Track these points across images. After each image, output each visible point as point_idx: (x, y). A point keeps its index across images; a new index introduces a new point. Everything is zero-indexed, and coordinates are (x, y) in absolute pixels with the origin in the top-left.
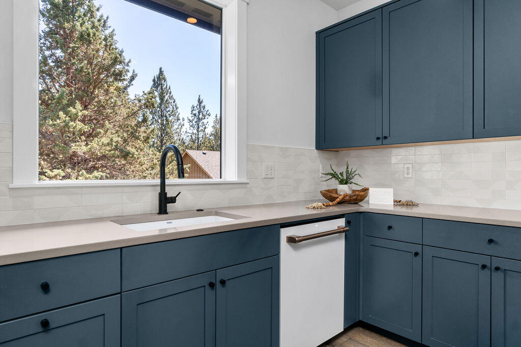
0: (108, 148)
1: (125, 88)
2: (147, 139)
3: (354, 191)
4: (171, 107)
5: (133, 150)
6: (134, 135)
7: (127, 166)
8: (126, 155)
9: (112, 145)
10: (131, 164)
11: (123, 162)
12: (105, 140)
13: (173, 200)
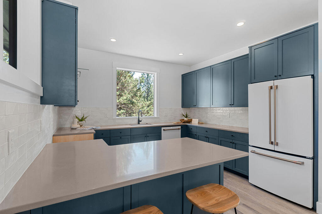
0: (126, 101)
1: (132, 75)
2: (140, 96)
3: (189, 119)
4: (152, 79)
5: (135, 101)
6: (135, 95)
7: (133, 107)
8: (132, 103)
9: (127, 99)
10: (134, 106)
11: (131, 105)
12: (125, 98)
13: (141, 121)
